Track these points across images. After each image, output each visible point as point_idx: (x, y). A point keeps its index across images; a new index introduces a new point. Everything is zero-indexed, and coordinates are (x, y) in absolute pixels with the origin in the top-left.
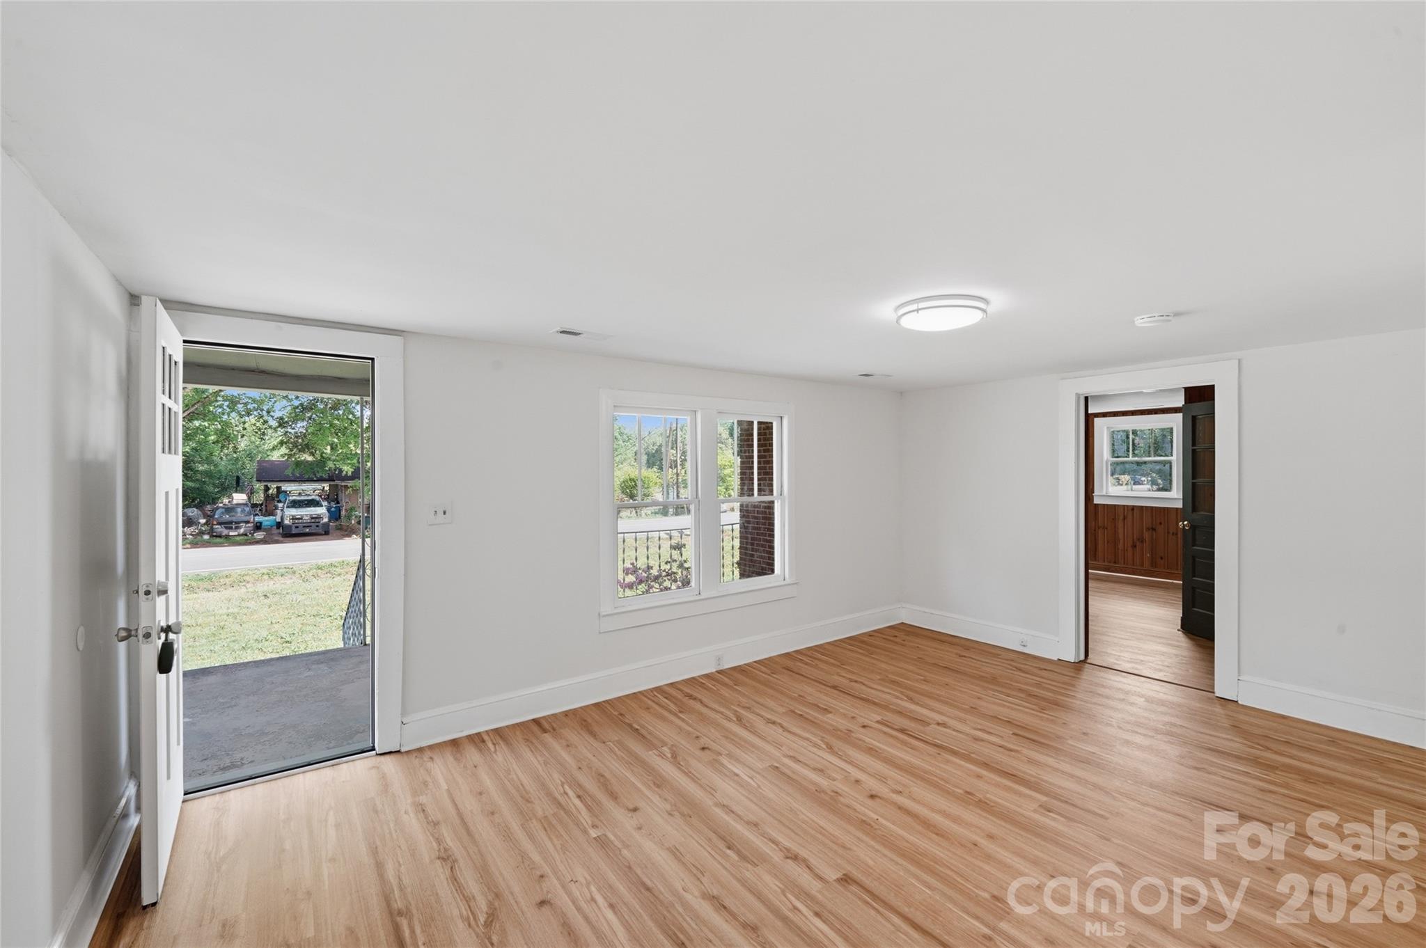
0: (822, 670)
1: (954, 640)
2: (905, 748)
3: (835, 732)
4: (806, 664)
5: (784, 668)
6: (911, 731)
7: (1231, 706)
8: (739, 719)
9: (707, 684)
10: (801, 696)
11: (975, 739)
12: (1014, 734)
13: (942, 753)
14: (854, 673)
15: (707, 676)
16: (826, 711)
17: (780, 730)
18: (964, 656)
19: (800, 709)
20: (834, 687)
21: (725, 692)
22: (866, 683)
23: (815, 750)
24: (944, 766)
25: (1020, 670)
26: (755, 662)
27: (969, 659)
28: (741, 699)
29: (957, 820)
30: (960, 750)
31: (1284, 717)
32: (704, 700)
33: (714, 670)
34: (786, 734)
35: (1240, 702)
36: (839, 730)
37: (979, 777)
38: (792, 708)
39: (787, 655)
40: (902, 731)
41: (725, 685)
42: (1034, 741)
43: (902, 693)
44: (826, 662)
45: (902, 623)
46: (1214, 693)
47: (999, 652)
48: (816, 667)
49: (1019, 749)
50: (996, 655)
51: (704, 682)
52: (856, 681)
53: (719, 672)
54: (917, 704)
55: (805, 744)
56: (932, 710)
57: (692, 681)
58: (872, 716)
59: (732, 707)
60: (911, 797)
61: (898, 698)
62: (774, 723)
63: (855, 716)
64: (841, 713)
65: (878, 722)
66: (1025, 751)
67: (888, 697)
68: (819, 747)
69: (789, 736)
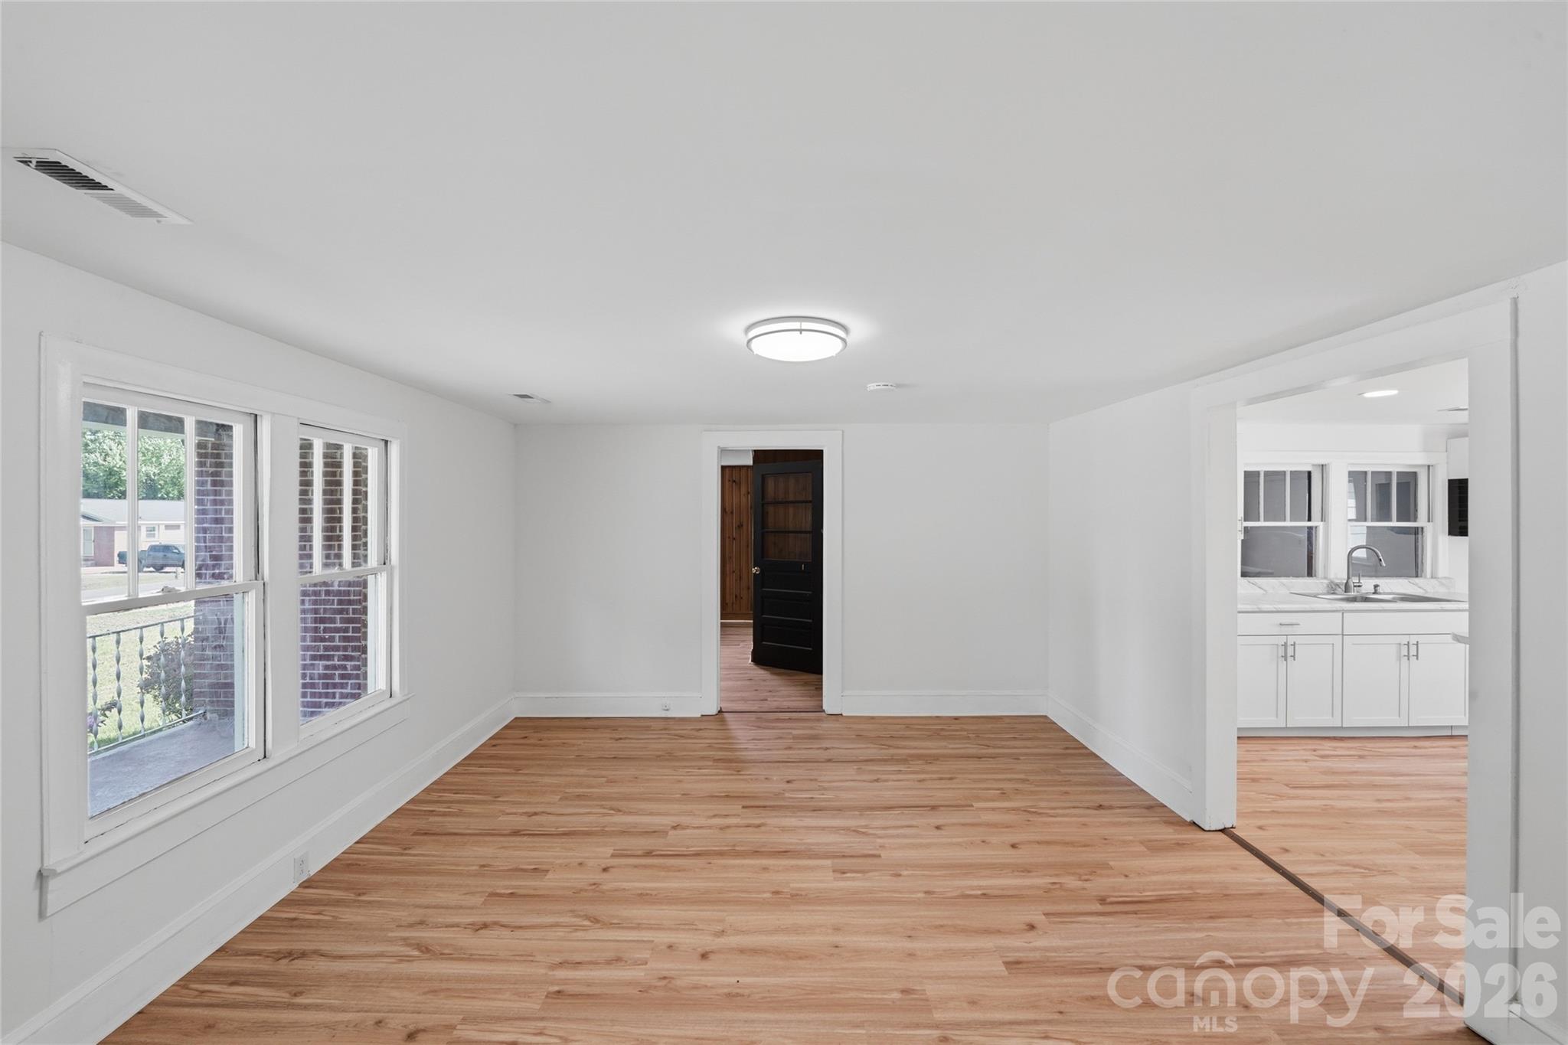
0: (471, 815)
1: (589, 723)
2: (671, 874)
3: (576, 895)
4: (444, 814)
5: (415, 834)
6: (658, 850)
7: (839, 718)
8: (426, 950)
9: (302, 916)
10: (484, 866)
11: (721, 829)
12: (743, 807)
13: (712, 861)
14: (525, 803)
15: (285, 903)
16: (538, 871)
17: (506, 932)
18: (621, 739)
19: (503, 886)
20: (516, 833)
21: (349, 915)
22: (549, 810)
23: (580, 934)
24: (725, 875)
25: (682, 737)
26: (357, 843)
27: (627, 741)
28: (395, 914)
29: (796, 930)
30: (722, 848)
31: (873, 718)
32: (325, 947)
33: (294, 886)
34: (519, 933)
35: (844, 715)
36: (581, 890)
37: (765, 869)
38: (490, 890)
39: (400, 813)
40: (649, 854)
41: (338, 903)
42: (765, 807)
43: (602, 807)
44: (476, 802)
45: (516, 718)
46: (824, 711)
47: (648, 724)
48: (460, 814)
49: (762, 821)
50: (648, 728)
51: (293, 915)
52: (535, 814)
53: (307, 884)
54: (630, 813)
55: (560, 933)
56: (651, 814)
57: (262, 925)
58: (601, 852)
59: (390, 934)
60: (739, 932)
61: (605, 815)
62: (485, 926)
63: (583, 860)
64: (560, 865)
65: (613, 856)
66: (769, 821)
67: (591, 818)
68: (584, 929)
69: (528, 934)
